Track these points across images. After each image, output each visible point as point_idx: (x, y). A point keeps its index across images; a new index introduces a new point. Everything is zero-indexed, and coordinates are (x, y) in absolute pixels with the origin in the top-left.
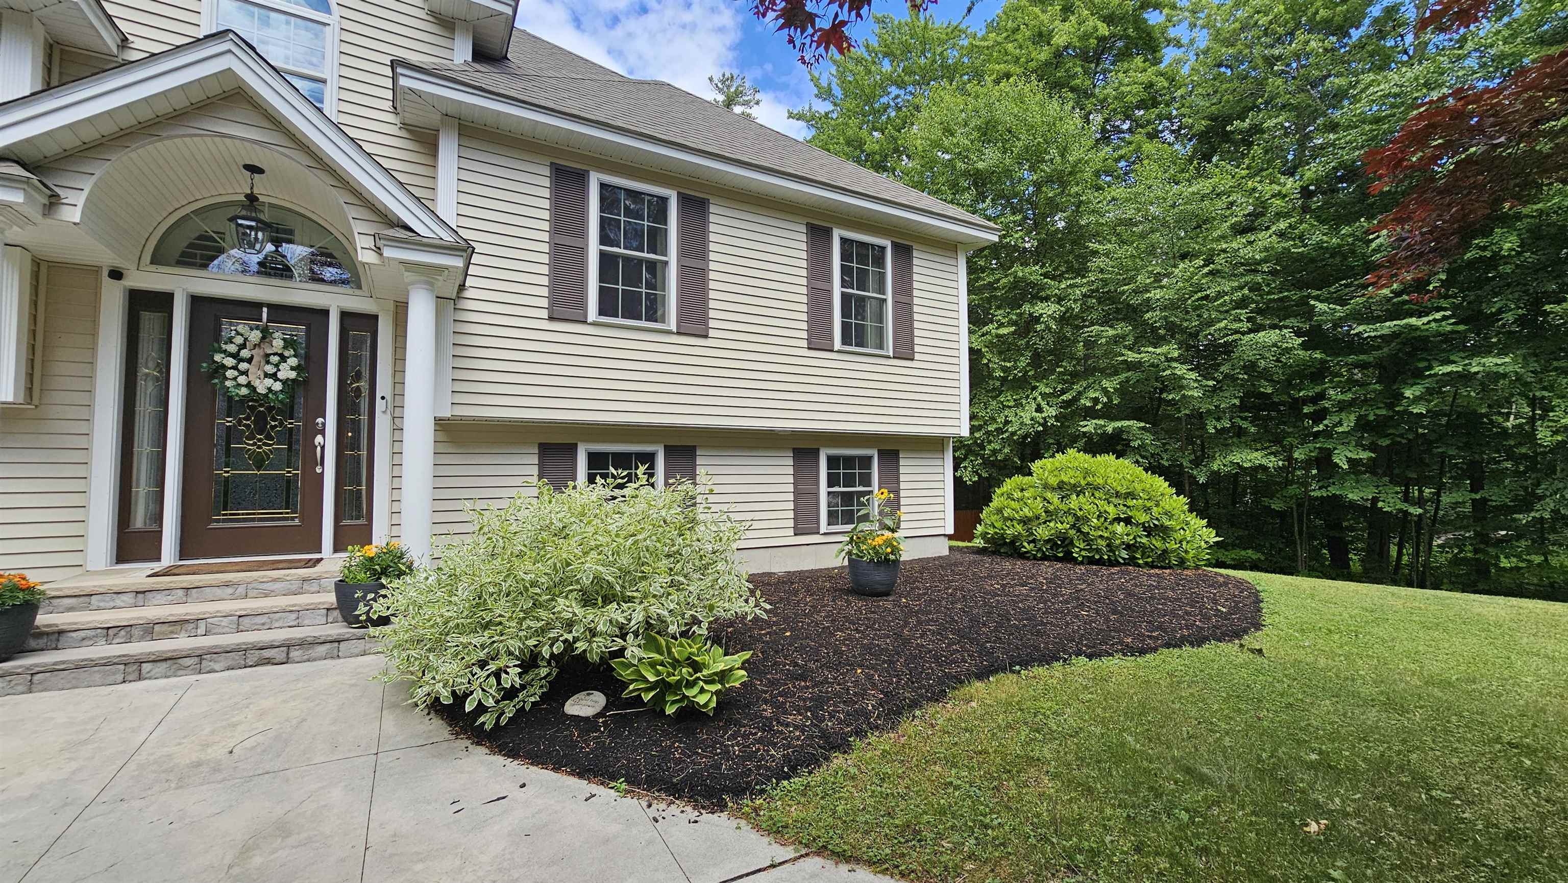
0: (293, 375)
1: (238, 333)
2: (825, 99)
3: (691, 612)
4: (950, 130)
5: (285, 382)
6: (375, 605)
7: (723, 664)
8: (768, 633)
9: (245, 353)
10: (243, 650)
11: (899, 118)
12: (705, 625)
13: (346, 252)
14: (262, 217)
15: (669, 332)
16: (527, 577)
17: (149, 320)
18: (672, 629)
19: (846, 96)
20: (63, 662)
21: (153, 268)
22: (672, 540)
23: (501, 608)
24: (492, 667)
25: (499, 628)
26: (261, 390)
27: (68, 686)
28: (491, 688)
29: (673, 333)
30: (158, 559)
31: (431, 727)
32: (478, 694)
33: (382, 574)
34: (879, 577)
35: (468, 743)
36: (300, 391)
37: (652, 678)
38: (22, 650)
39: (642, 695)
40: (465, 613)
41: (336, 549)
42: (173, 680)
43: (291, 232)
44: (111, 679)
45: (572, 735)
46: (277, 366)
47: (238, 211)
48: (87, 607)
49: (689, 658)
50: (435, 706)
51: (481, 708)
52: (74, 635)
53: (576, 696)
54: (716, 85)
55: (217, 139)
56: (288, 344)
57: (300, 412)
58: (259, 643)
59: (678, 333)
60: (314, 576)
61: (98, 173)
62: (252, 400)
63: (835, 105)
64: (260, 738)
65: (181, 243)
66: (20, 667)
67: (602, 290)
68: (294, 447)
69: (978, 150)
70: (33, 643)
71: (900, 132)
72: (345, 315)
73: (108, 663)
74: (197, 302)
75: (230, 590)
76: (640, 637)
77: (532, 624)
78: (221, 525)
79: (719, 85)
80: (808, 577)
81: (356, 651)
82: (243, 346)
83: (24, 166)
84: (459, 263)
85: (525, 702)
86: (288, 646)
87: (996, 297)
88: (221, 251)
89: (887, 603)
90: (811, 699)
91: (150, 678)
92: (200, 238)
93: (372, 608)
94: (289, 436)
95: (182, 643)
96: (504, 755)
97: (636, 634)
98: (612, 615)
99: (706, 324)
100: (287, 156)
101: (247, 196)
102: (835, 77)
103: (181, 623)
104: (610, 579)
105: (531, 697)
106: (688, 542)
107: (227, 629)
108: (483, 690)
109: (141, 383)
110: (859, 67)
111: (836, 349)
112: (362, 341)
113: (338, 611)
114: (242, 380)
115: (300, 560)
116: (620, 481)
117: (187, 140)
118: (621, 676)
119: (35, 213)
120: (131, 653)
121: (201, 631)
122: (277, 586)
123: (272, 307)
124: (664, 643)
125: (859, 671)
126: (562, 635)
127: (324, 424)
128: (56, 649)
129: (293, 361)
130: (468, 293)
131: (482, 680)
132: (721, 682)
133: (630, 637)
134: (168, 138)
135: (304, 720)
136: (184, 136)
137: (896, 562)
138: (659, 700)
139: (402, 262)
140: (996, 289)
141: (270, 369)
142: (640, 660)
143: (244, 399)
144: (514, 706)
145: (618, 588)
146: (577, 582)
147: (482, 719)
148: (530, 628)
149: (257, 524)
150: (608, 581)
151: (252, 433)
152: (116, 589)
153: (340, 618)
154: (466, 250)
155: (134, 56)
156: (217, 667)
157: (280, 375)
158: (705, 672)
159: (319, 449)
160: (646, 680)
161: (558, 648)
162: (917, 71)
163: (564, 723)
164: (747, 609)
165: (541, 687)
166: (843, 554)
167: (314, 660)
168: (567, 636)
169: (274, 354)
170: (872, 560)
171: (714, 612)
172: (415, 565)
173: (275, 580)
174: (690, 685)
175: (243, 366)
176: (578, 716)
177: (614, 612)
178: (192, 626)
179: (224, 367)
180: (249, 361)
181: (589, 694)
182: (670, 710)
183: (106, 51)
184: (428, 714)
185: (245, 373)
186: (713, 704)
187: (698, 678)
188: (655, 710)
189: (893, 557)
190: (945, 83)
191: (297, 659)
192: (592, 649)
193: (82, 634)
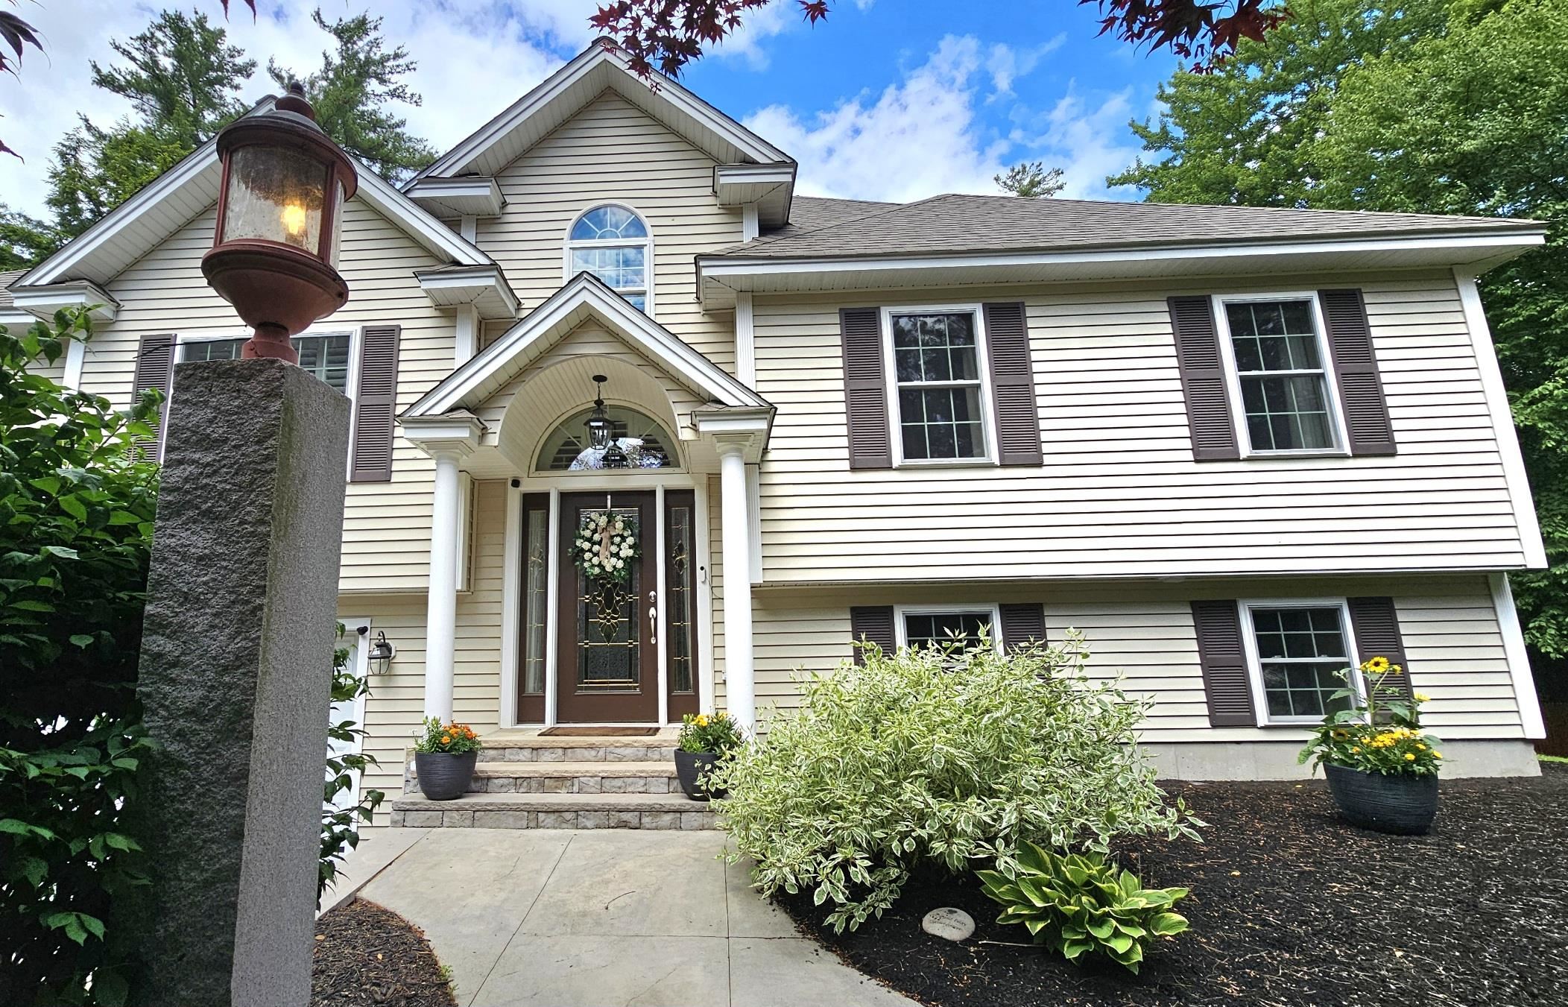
0: (631, 552)
1: (592, 520)
2: (1160, 148)
3: (1082, 821)
4: (1393, 115)
5: (625, 560)
6: (712, 776)
7: (1145, 901)
8: (1199, 868)
9: (597, 537)
10: (608, 810)
11: (1288, 132)
12: (1105, 838)
13: (666, 436)
14: (606, 416)
15: (992, 466)
16: (868, 754)
17: (535, 516)
18: (1057, 839)
19: (1193, 133)
20: (491, 804)
21: (537, 474)
22: (1040, 720)
23: (839, 790)
24: (839, 857)
25: (842, 812)
26: (609, 569)
27: (494, 825)
28: (839, 881)
29: (997, 467)
30: (543, 721)
31: (776, 920)
32: (826, 886)
33: (714, 744)
34: (1395, 800)
35: (816, 945)
36: (636, 567)
37: (1039, 904)
38: (469, 792)
39: (1027, 924)
40: (803, 791)
41: (670, 721)
42: (559, 831)
43: (625, 426)
44: (519, 824)
45: (938, 961)
46: (619, 546)
47: (590, 416)
48: (502, 759)
49: (1088, 883)
50: (780, 897)
51: (830, 905)
52: (496, 781)
53: (935, 911)
54: (1005, 183)
55: (577, 360)
56: (627, 525)
57: (637, 585)
58: (618, 804)
59: (1003, 466)
60: (656, 744)
61: (508, 405)
62: (602, 579)
63: (1176, 149)
64: (626, 899)
65: (553, 451)
66: (468, 804)
67: (905, 430)
68: (634, 619)
69: (1459, 126)
70: (474, 786)
71: (1292, 148)
72: (668, 493)
73: (517, 809)
74: (565, 497)
75: (593, 753)
76: (1012, 846)
77: (877, 811)
78: (585, 692)
79: (1010, 183)
80: (1248, 792)
81: (696, 824)
82: (595, 531)
83: (469, 410)
84: (763, 425)
85: (875, 908)
86: (640, 810)
87: (1549, 338)
88: (579, 452)
89: (1429, 848)
90: (1311, 983)
91: (544, 827)
92: (567, 444)
93: (709, 780)
94: (630, 610)
95: (561, 798)
96: (859, 969)
97: (1007, 840)
98: (974, 812)
99: (1039, 450)
100: (622, 360)
101: (596, 402)
102: (1171, 116)
103: (561, 779)
104: (965, 764)
105: (881, 902)
106: (1062, 723)
107: (593, 790)
108: (831, 883)
109: (530, 569)
110: (1207, 92)
111: (1243, 456)
112: (682, 514)
113: (678, 781)
114: (595, 560)
115: (642, 728)
116: (957, 644)
117: (558, 366)
118: (994, 894)
119: (474, 444)
120: (532, 802)
121: (576, 788)
122: (628, 751)
123: (616, 494)
124: (1047, 859)
125: (1399, 954)
126: (914, 831)
127: (656, 597)
128: (486, 792)
129: (630, 540)
130: (771, 456)
131: (829, 871)
132: (1144, 925)
133: (1000, 843)
134: (548, 367)
135: (660, 888)
136: (557, 363)
137: (1430, 779)
138: (1052, 934)
139: (715, 434)
140: (1548, 325)
141: (614, 549)
142: (1018, 875)
143: (598, 577)
144: (864, 910)
145: (976, 778)
146: (922, 766)
147: (830, 919)
148: (874, 816)
149: (608, 692)
150: (961, 767)
151: (602, 609)
152: (520, 745)
153: (680, 789)
154: (769, 412)
155: (524, 313)
156: (589, 824)
157: (622, 554)
158: (1117, 907)
159: (653, 621)
160: (1030, 905)
161: (909, 845)
162: (1309, 60)
163: (924, 944)
164: (1165, 824)
165: (891, 892)
166: (1313, 759)
167: (661, 829)
168: (919, 831)
169: (617, 536)
170: (1375, 772)
171: (1116, 825)
172: (744, 737)
173: (626, 746)
174: (1100, 921)
175: (596, 548)
176: (941, 938)
177: (975, 809)
178: (570, 782)
179: (583, 551)
180: (600, 543)
181: (951, 912)
182: (1071, 953)
183: (510, 316)
184: (771, 904)
185: (596, 554)
186: (1138, 956)
187: (1108, 915)
188: (1048, 948)
189: (1422, 769)
190: (1367, 57)
191: (648, 826)
192: (951, 853)
193: (501, 781)
